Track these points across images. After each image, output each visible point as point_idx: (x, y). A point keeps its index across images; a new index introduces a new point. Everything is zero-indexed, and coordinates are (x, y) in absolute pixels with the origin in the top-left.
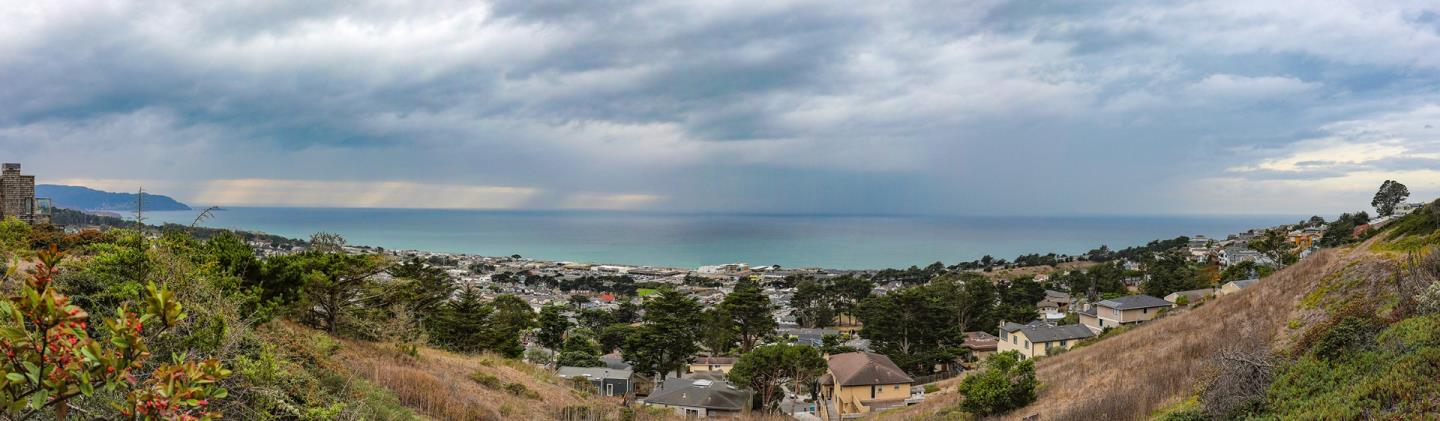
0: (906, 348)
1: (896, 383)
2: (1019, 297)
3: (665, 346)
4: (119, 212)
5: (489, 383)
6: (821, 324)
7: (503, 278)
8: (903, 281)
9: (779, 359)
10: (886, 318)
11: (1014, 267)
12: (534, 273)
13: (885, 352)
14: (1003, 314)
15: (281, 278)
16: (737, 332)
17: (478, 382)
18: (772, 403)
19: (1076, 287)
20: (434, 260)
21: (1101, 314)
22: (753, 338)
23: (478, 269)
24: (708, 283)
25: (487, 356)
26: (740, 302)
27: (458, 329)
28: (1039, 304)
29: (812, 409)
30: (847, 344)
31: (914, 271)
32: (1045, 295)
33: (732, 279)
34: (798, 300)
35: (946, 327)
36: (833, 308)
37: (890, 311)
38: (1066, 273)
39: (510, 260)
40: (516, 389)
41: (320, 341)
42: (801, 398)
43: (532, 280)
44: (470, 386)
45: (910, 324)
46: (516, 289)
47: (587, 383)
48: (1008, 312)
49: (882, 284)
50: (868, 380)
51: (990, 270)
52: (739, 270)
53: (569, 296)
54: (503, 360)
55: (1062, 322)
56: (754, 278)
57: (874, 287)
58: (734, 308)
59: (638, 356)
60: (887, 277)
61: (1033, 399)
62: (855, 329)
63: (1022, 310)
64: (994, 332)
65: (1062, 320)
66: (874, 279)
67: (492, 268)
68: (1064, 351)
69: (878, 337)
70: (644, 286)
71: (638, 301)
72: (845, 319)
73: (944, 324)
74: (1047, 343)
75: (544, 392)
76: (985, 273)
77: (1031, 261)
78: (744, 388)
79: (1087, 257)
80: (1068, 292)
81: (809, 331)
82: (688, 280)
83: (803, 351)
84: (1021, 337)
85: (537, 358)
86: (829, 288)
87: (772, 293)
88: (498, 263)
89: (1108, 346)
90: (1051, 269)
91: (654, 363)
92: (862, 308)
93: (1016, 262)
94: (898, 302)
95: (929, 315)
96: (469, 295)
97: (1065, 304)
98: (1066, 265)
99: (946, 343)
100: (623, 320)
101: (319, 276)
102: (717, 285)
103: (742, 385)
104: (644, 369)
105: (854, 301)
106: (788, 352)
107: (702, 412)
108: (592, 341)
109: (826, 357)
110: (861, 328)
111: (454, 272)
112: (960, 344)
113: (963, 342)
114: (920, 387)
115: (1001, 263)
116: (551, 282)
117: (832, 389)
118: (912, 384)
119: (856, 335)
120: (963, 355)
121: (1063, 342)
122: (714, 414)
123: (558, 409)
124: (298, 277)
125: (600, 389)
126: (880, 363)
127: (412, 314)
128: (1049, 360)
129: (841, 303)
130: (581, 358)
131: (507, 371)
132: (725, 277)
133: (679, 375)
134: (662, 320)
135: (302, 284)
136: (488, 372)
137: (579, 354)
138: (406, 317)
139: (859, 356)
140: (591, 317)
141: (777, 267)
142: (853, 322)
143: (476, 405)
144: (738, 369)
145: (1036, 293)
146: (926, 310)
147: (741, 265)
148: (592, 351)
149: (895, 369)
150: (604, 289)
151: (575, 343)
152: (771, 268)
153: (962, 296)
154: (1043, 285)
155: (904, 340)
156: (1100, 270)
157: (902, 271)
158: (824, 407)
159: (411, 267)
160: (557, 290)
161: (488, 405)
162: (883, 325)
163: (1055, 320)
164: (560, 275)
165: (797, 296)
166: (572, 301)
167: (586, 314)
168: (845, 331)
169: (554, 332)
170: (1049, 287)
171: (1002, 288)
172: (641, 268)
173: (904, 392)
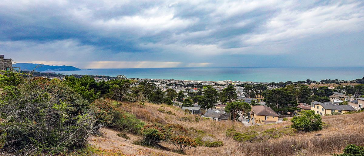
0: (277, 106)
1: (273, 116)
2: (321, 93)
3: (208, 101)
4: (55, 72)
5: (162, 111)
6: (252, 97)
7: (169, 85)
8: (278, 86)
9: (238, 106)
10: (270, 96)
11: (320, 83)
12: (177, 83)
13: (270, 106)
14: (314, 99)
15: (103, 87)
16: (227, 98)
17: (160, 111)
18: (236, 118)
19: (348, 92)
20: (152, 81)
21: (359, 103)
22: (232, 100)
23: (163, 83)
24: (220, 85)
25: (163, 104)
26: (228, 90)
27: (156, 98)
28: (330, 97)
29: (248, 121)
30: (259, 103)
31: (281, 83)
32: (333, 93)
33: (227, 84)
34: (245, 90)
35: (291, 101)
36: (255, 93)
37: (272, 94)
38: (344, 87)
39: (171, 80)
40: (169, 113)
41: (114, 103)
42: (245, 117)
43: (176, 85)
44: (157, 112)
45: (278, 99)
46: (173, 87)
47: (188, 111)
48: (316, 98)
49: (271, 87)
50: (264, 114)
51: (310, 84)
52: (229, 82)
53: (186, 89)
54: (167, 105)
55: (341, 104)
56: (233, 84)
57: (268, 87)
58: (226, 92)
59: (202, 104)
60: (273, 85)
61: (321, 129)
62: (262, 99)
63: (323, 98)
64: (309, 104)
65: (341, 103)
66: (268, 85)
67: (167, 82)
68: (340, 114)
69: (268, 102)
70: (204, 86)
71: (203, 90)
72: (259, 96)
73: (291, 99)
74: (332, 110)
75: (176, 113)
76: (308, 85)
77: (328, 82)
78: (228, 113)
79: (355, 81)
80: (345, 93)
81: (248, 99)
82: (216, 84)
83: (244, 104)
84: (320, 107)
85: (176, 104)
86: (254, 87)
87: (238, 88)
88: (168, 81)
89: (360, 115)
90: (337, 85)
91: (206, 106)
92: (264, 93)
93: (320, 82)
94: (274, 92)
95: (285, 96)
96: (159, 89)
97: (343, 98)
98: (344, 84)
99: (291, 106)
100: (199, 95)
101: (116, 86)
102: (223, 86)
103: (228, 112)
104: (203, 107)
105: (262, 91)
106: (240, 104)
107: (217, 119)
108: (191, 100)
109: (252, 106)
110: (264, 99)
111: (157, 84)
112: (296, 106)
113: (298, 106)
114: (281, 118)
115: (314, 82)
116: (181, 85)
117: (253, 116)
118: (279, 117)
119: (262, 101)
120: (298, 110)
121: (340, 111)
122: (220, 120)
123: (180, 118)
124: (108, 86)
125: (192, 113)
126: (268, 109)
127: (144, 95)
128: (332, 116)
129: (258, 92)
130: (188, 104)
131: (167, 108)
132: (225, 84)
133: (212, 109)
134: (207, 95)
135: (110, 88)
136: (162, 108)
137: (188, 103)
138: (142, 95)
139: (262, 107)
140: (191, 94)
141: (239, 81)
142: (262, 97)
143: (158, 117)
144: (227, 108)
145: (329, 93)
146: (284, 95)
147: (230, 81)
148: (191, 103)
149: (273, 111)
150: (194, 87)
151: (186, 101)
152: (238, 81)
153: (297, 91)
154: (332, 90)
155: (276, 103)
156: (361, 86)
157: (277, 83)
158: (251, 121)
159: (144, 83)
160: (183, 87)
161: (162, 117)
162: (269, 98)
163: (338, 103)
164: (183, 83)
165: (245, 89)
166: (186, 90)
167: (190, 93)
168: (259, 100)
169: (181, 98)
170: (335, 91)
171: (314, 90)
172: (204, 81)
173: (276, 119)
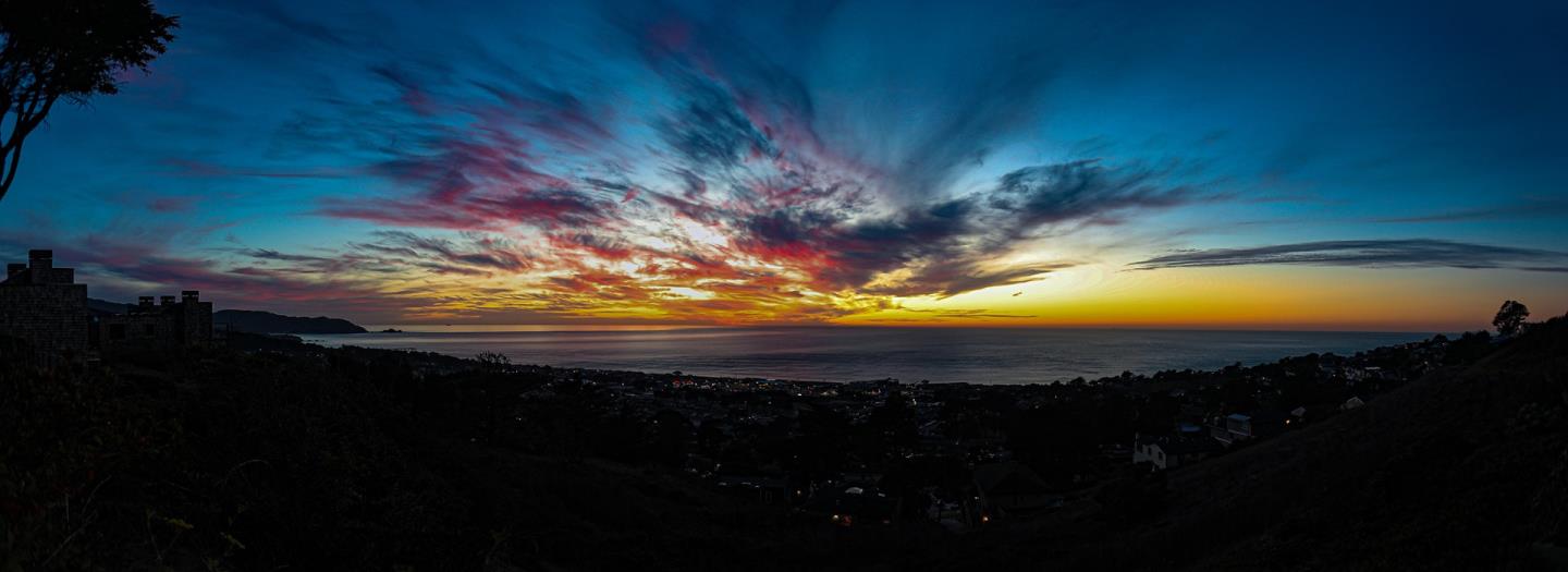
2: (1157, 410)
11: (1152, 382)
14: (1138, 427)
21: (1231, 427)
28: (1174, 419)
34: (945, 414)
36: (978, 421)
38: (1201, 388)
46: (678, 404)
55: (1195, 435)
61: (1164, 510)
64: (1130, 444)
68: (1196, 462)
69: (1021, 449)
74: (1180, 455)
76: (1124, 388)
77: (1169, 377)
83: (950, 462)
84: (1155, 449)
90: (1187, 384)
92: (1006, 422)
93: (1155, 377)
97: (1200, 417)
106: (936, 462)
112: (1098, 455)
115: (1140, 378)
121: (1194, 454)
128: (1181, 471)
129: (986, 417)
154: (1179, 400)
160: (716, 404)
165: (944, 410)
170: (1185, 401)
171: (1140, 401)
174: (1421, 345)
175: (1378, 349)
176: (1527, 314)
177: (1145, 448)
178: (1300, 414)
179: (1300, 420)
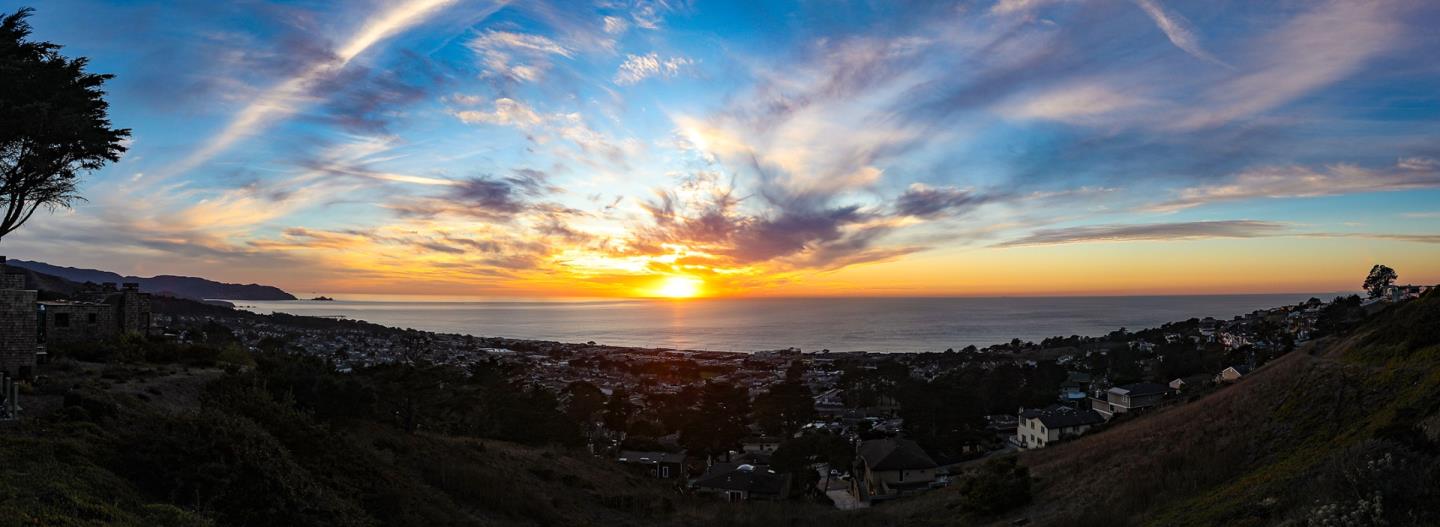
1: (922, 467)
4: (232, 303)
8: (940, 365)
11: (1039, 351)
12: (607, 358)
13: (915, 438)
14: (1023, 400)
17: (537, 475)
18: (809, 486)
19: (1096, 368)
21: (1111, 400)
23: (557, 355)
24: (764, 367)
28: (1061, 386)
31: (950, 354)
32: (1068, 376)
33: (786, 363)
34: (844, 383)
36: (875, 389)
38: (1088, 354)
43: (605, 365)
44: (529, 480)
46: (591, 373)
49: (921, 366)
50: (898, 464)
51: (1018, 353)
52: (792, 354)
53: (638, 380)
56: (806, 361)
57: (913, 370)
60: (926, 360)
63: (1044, 395)
64: (1014, 417)
66: (913, 362)
67: (570, 354)
68: (1076, 438)
70: (707, 370)
71: (700, 385)
74: (1062, 429)
76: (1013, 356)
77: (1056, 344)
78: (783, 472)
79: (1108, 339)
80: (1089, 372)
82: (746, 364)
84: (1038, 424)
86: (871, 371)
87: (822, 376)
88: (575, 349)
89: (1116, 434)
90: (1074, 352)
92: (901, 390)
93: (1042, 345)
97: (1086, 384)
98: (1088, 347)
100: (684, 403)
102: (773, 368)
105: (894, 383)
107: (744, 494)
108: (657, 423)
111: (535, 357)
112: (984, 427)
113: (988, 425)
115: (1028, 346)
117: (863, 471)
118: (936, 468)
120: (988, 437)
121: (1076, 428)
125: (655, 472)
129: (882, 386)
130: (643, 442)
131: (565, 461)
132: (780, 361)
136: (547, 464)
137: (644, 438)
140: (657, 400)
145: (1058, 376)
149: (922, 454)
150: (670, 373)
151: (638, 426)
152: (821, 352)
154: (1066, 368)
156: (1117, 352)
160: (627, 374)
161: (543, 497)
165: (843, 379)
166: (640, 384)
170: (1072, 368)
173: (929, 475)
174: (1296, 308)
175: (1255, 313)
176: (1395, 278)
177: (1028, 422)
178: (1177, 386)
179: (1178, 392)
